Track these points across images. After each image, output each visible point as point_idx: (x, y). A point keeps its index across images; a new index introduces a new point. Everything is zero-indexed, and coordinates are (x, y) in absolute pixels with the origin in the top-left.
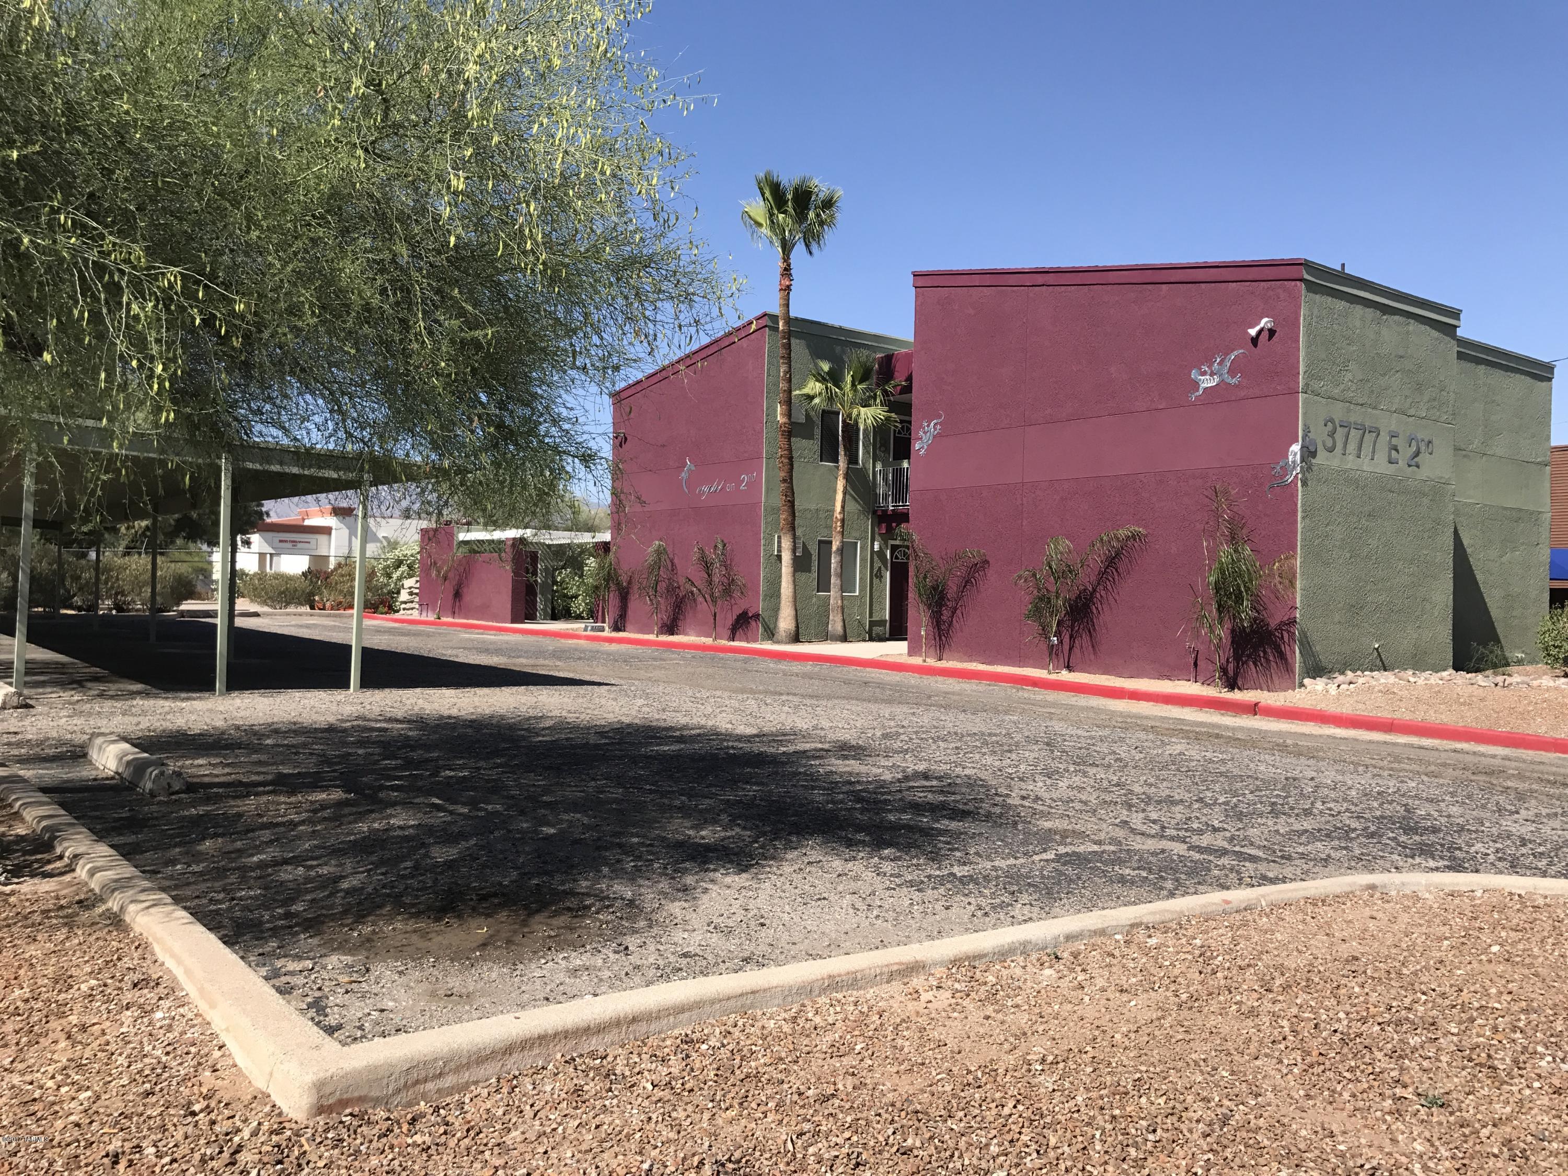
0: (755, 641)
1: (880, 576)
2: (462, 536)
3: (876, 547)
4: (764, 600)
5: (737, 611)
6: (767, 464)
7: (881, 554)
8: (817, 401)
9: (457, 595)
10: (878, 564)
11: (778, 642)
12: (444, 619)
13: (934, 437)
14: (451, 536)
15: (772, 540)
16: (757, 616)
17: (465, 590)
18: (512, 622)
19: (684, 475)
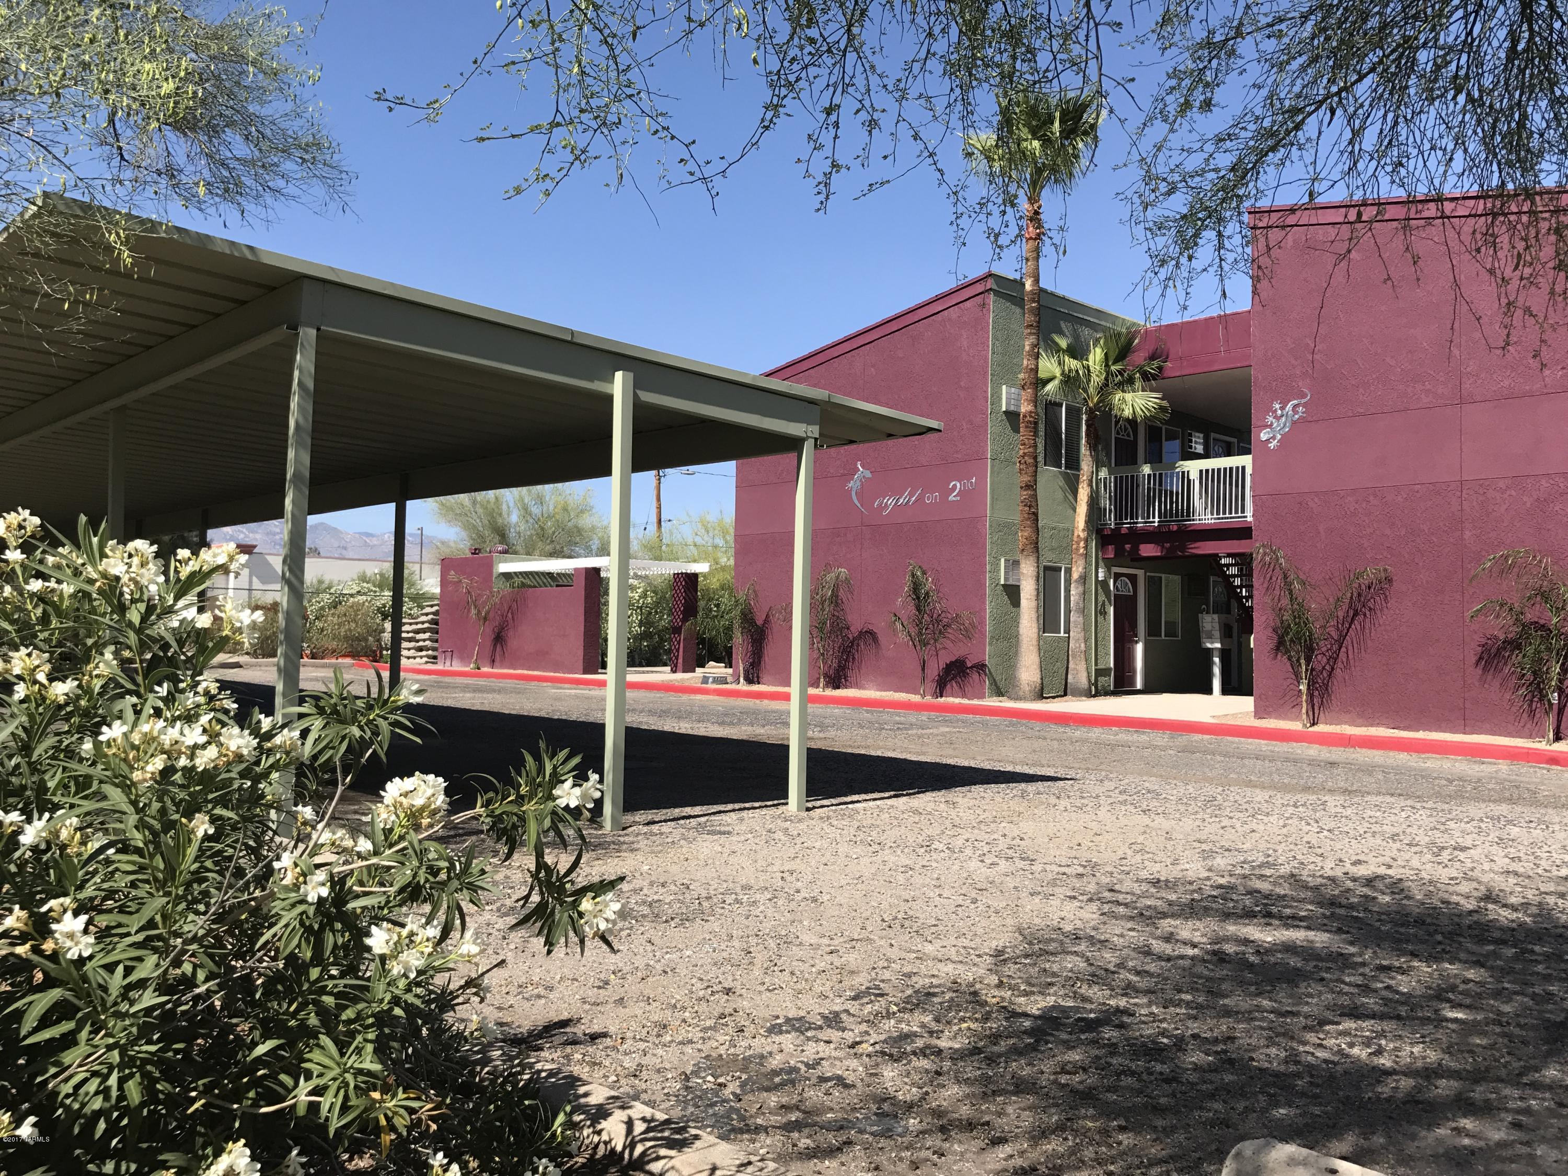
0: (982, 696)
1: (1104, 613)
2: (505, 567)
3: (1101, 576)
4: (990, 644)
5: (946, 658)
6: (992, 466)
7: (1104, 584)
8: (1050, 387)
9: (499, 639)
10: (1102, 597)
11: (1018, 699)
12: (485, 669)
13: (1294, 423)
14: (489, 565)
15: (998, 565)
16: (981, 667)
17: (511, 633)
18: (584, 673)
19: (854, 484)
